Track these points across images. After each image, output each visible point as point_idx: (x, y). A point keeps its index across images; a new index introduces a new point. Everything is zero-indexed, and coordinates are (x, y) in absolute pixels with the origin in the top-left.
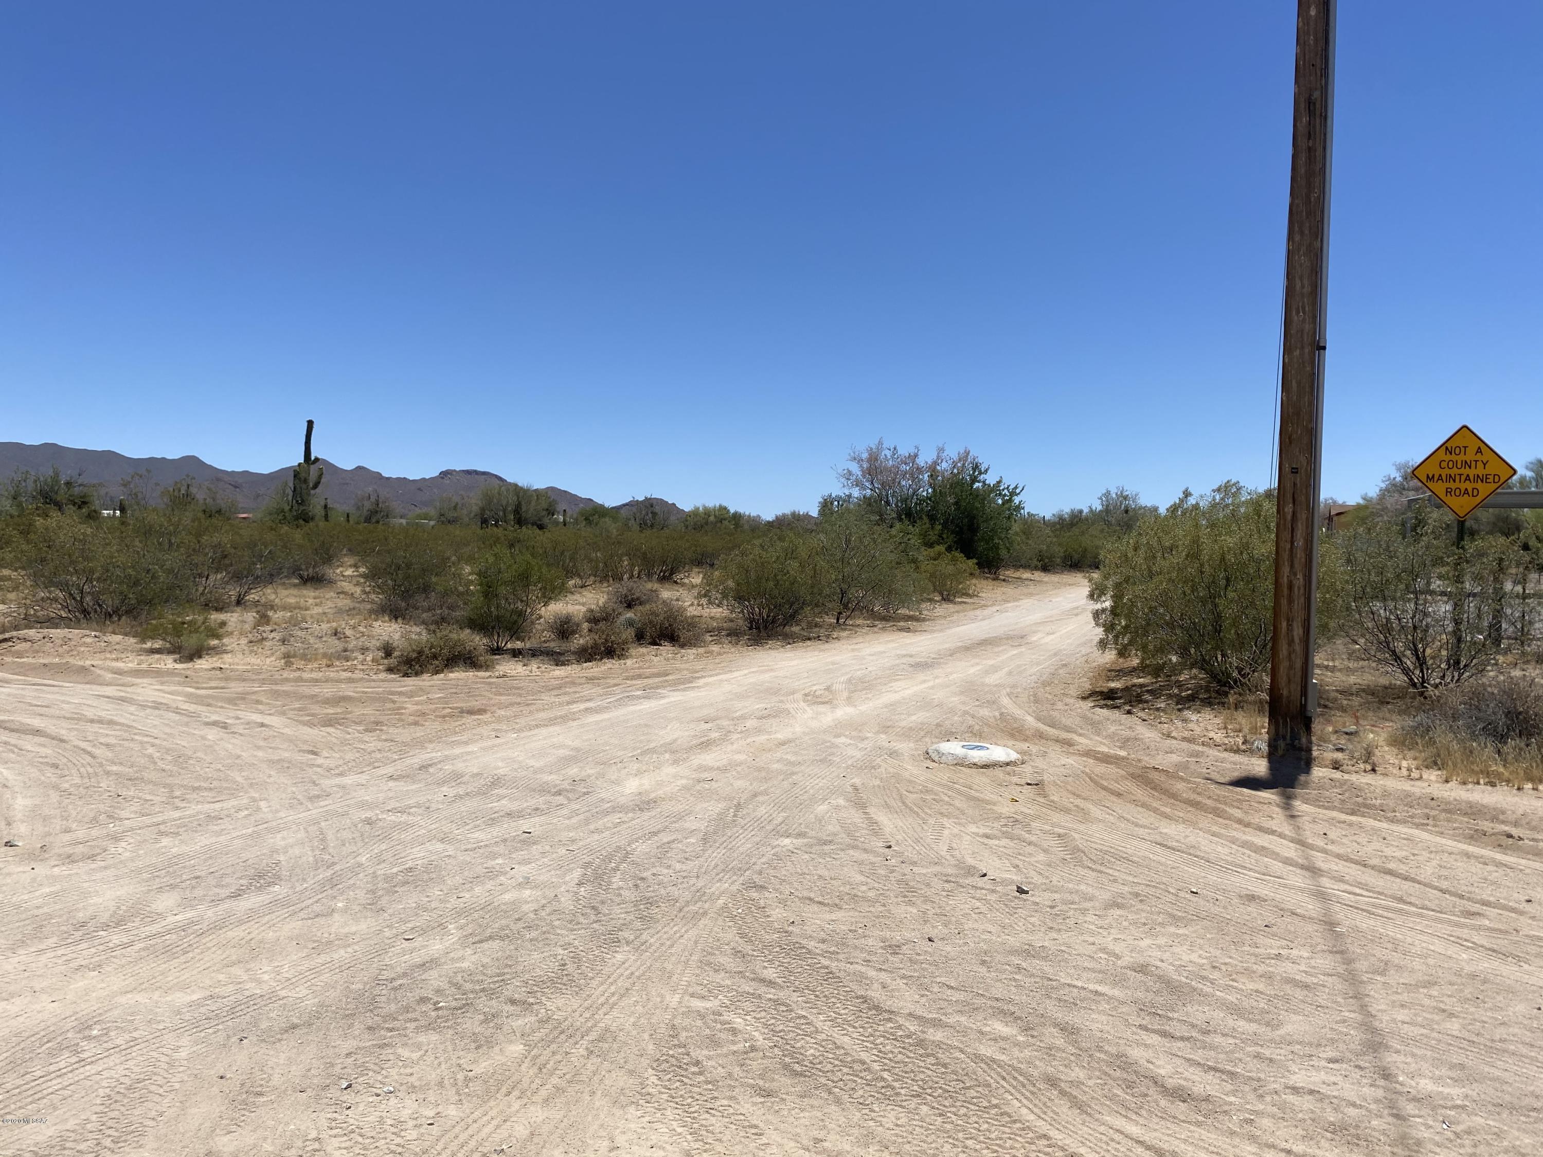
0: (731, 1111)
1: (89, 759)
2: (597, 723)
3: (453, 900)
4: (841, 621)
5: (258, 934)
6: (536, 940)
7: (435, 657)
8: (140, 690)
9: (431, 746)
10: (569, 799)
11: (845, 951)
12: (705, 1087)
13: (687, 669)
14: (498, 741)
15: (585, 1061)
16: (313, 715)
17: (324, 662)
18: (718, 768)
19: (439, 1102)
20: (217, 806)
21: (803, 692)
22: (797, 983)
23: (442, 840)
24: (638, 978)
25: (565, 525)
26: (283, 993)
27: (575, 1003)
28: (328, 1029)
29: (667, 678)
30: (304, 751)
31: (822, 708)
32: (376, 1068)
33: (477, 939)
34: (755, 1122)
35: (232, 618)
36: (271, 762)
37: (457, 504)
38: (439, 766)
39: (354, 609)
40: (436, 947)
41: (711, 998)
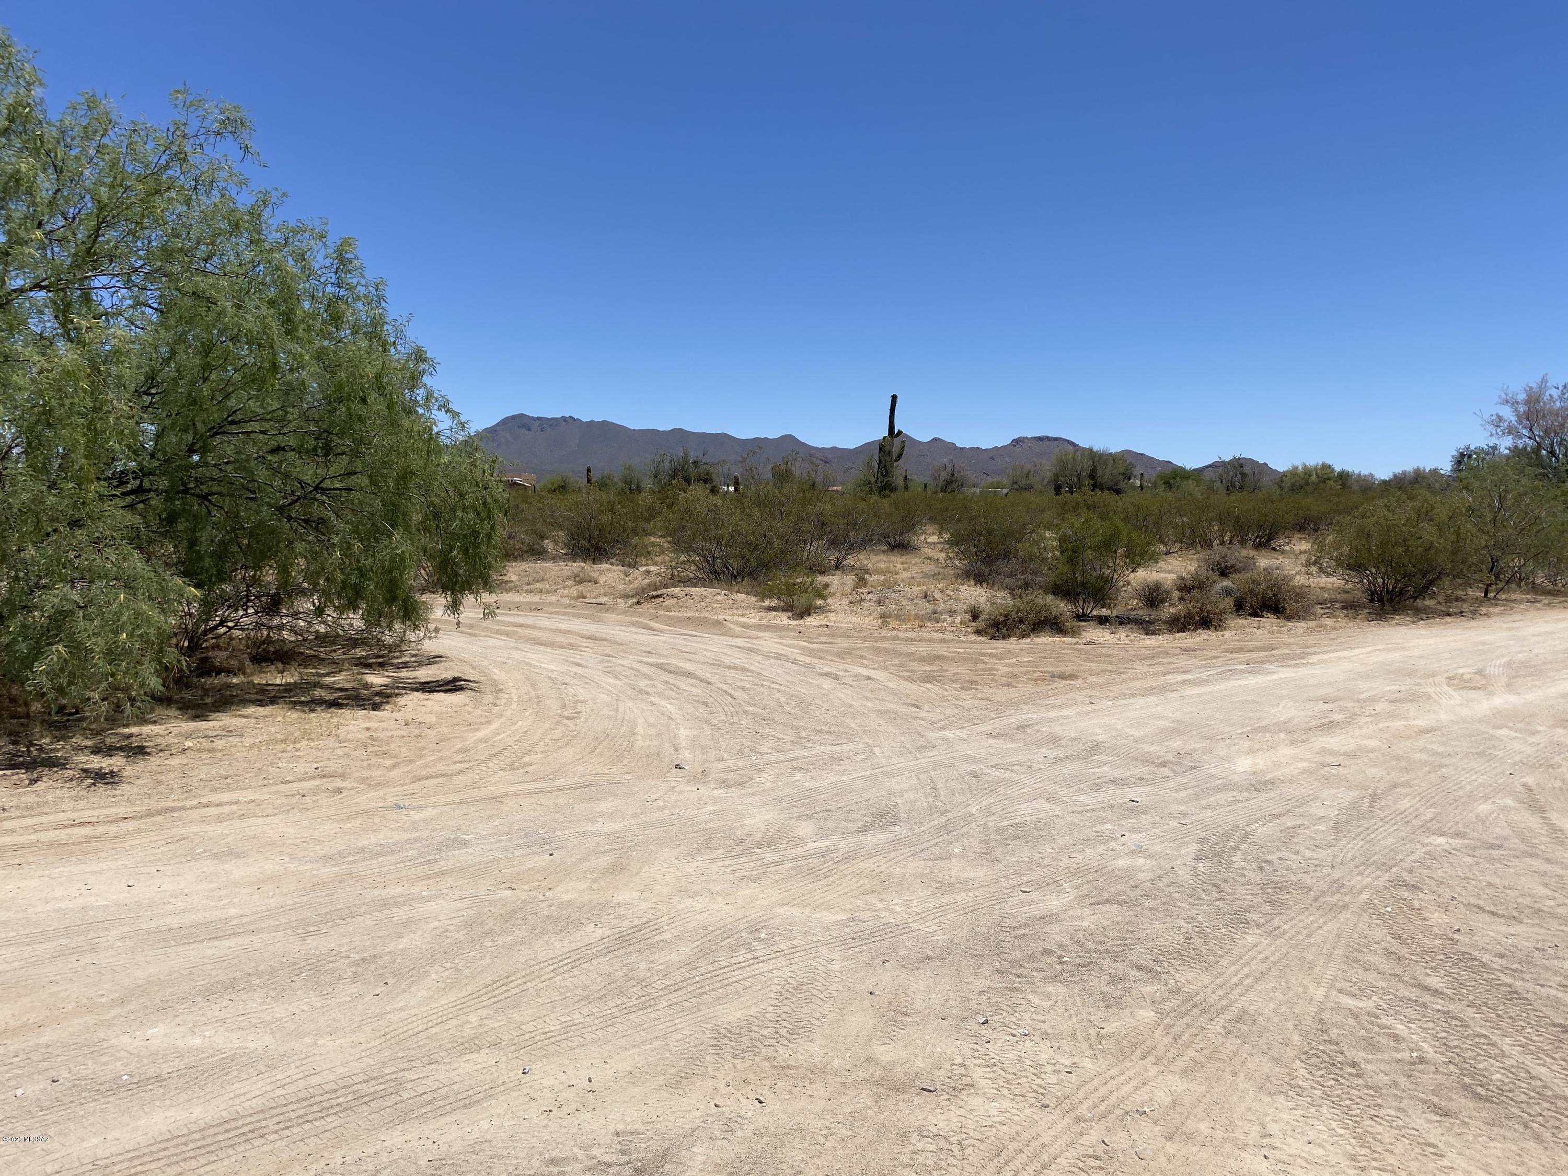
0: (1401, 1123)
1: (730, 699)
2: (1199, 695)
3: (1065, 858)
4: (1491, 595)
5: (887, 868)
6: (1156, 909)
7: (1021, 621)
8: (763, 643)
9: (1026, 707)
10: (1174, 771)
11: (1532, 970)
12: (1365, 1091)
13: (1297, 644)
14: (1093, 707)
15: (1224, 1040)
16: (911, 671)
17: (917, 623)
18: (1345, 754)
19: (1074, 1052)
20: (838, 748)
21: (1446, 675)
22: (1471, 998)
23: (1048, 800)
24: (1274, 963)
25: (1142, 489)
26: (915, 926)
27: (1206, 979)
28: (960, 966)
29: (1273, 652)
30: (908, 704)
31: (1472, 694)
32: (1009, 1009)
33: (1093, 900)
34: (1432, 1141)
35: (834, 580)
36: (880, 713)
37: (1030, 471)
38: (1036, 728)
39: (939, 574)
40: (1054, 903)
41: (1364, 998)
